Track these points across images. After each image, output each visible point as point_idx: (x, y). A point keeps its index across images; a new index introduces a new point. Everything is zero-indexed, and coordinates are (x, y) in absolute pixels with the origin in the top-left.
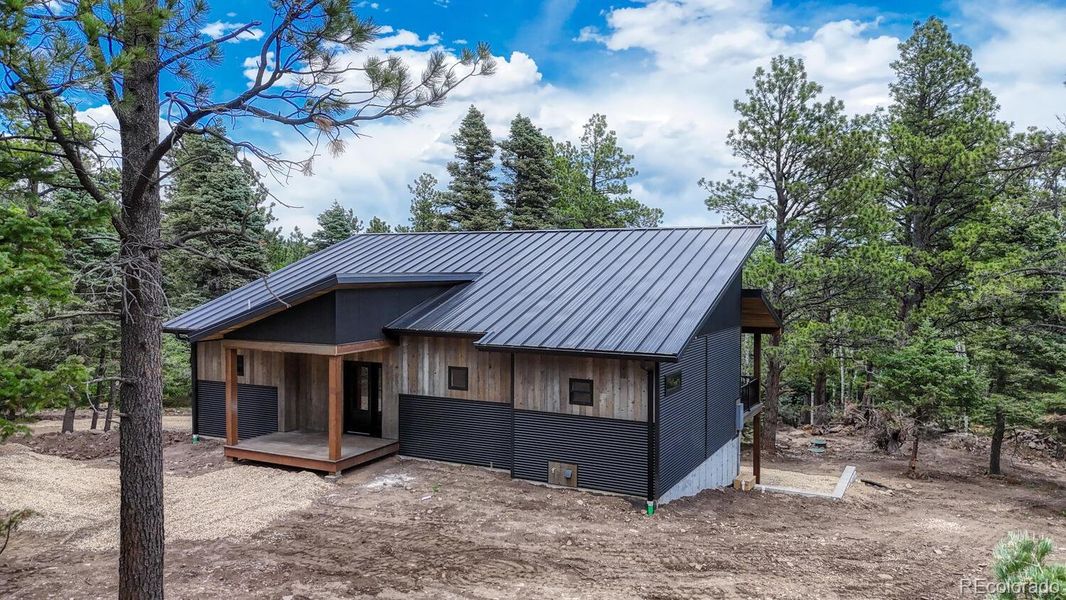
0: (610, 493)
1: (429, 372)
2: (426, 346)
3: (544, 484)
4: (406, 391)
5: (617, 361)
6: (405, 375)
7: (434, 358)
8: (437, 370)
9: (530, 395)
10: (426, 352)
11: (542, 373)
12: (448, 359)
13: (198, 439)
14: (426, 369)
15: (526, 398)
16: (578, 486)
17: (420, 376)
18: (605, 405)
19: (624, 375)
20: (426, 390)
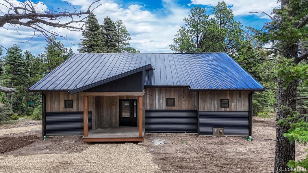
0: (235, 136)
1: (158, 101)
2: (157, 92)
3: (211, 136)
4: (148, 108)
5: (238, 92)
6: (148, 102)
7: (160, 96)
8: (162, 100)
9: (206, 106)
10: (157, 93)
11: (210, 98)
12: (166, 96)
13: (46, 138)
14: (157, 100)
15: (204, 107)
16: (224, 135)
17: (154, 102)
18: (233, 107)
19: (240, 97)
20: (157, 107)
